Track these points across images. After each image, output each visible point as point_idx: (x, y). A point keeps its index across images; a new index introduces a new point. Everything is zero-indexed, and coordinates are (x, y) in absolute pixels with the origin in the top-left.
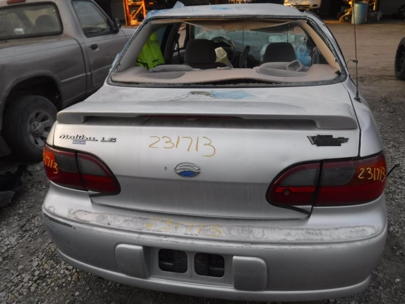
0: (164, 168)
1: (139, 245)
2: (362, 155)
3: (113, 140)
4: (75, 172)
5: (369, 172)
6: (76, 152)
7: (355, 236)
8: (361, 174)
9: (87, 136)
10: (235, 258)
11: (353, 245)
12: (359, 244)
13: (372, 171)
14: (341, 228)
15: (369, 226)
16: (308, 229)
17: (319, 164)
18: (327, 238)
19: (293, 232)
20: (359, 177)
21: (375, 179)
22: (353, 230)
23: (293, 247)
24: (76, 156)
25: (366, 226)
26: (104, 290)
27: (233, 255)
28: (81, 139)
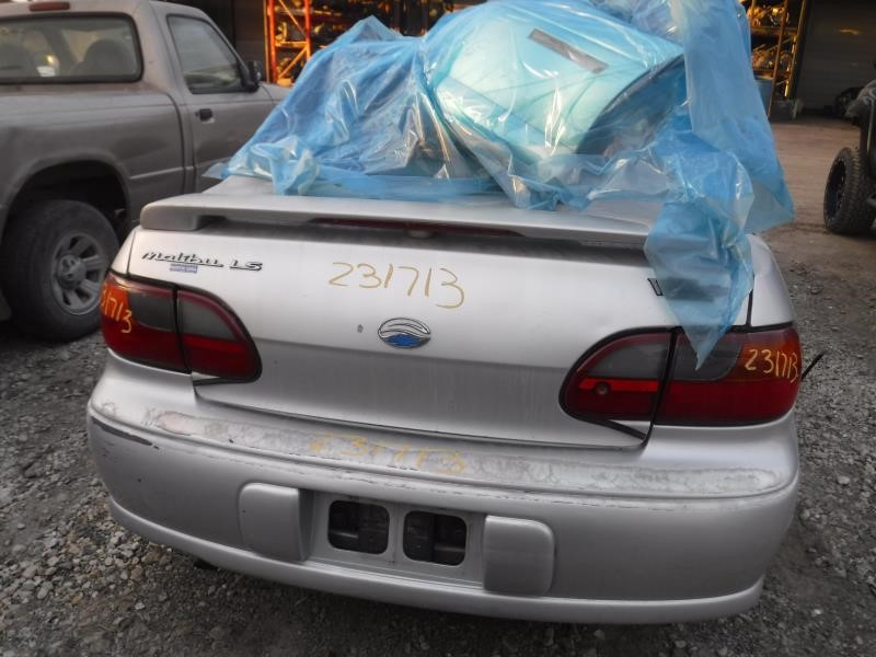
0: (356, 327)
1: (293, 487)
2: (754, 323)
3: (255, 267)
4: (169, 330)
5: (767, 358)
6: (176, 288)
7: (735, 488)
8: (751, 361)
9: (202, 256)
10: (490, 519)
11: (729, 504)
12: (741, 503)
13: (773, 358)
14: (708, 470)
15: (764, 471)
16: (641, 469)
17: (669, 335)
18: (678, 489)
19: (611, 474)
20: (747, 366)
21: (777, 374)
22: (732, 475)
23: (610, 502)
24: (175, 296)
25: (757, 469)
26: (199, 601)
27: (485, 515)
28: (188, 262)
